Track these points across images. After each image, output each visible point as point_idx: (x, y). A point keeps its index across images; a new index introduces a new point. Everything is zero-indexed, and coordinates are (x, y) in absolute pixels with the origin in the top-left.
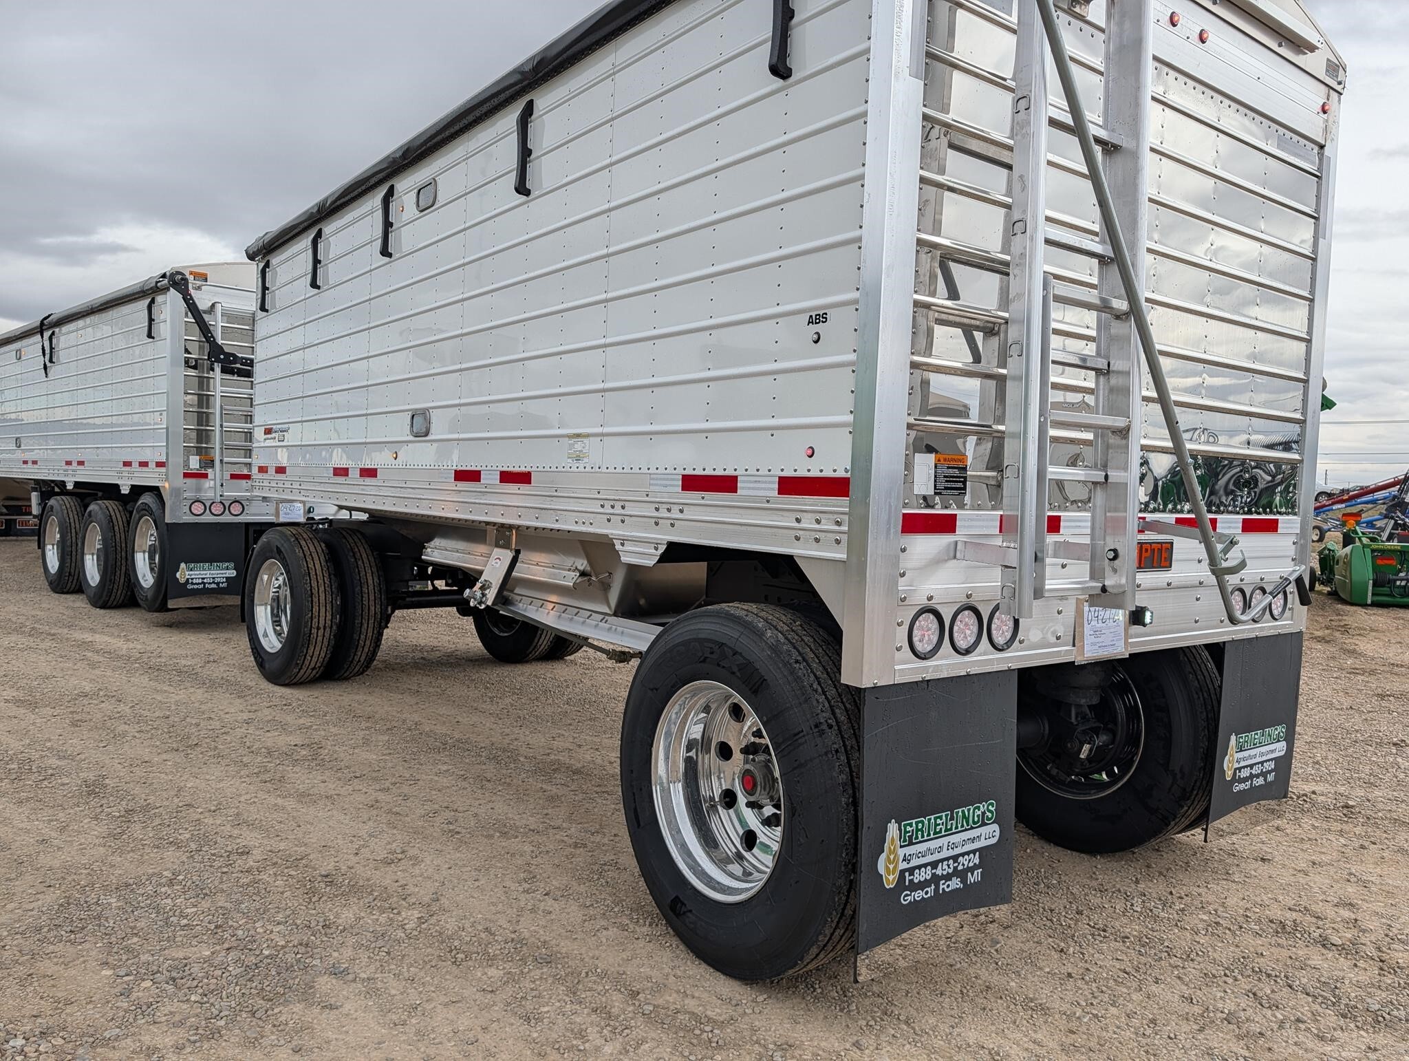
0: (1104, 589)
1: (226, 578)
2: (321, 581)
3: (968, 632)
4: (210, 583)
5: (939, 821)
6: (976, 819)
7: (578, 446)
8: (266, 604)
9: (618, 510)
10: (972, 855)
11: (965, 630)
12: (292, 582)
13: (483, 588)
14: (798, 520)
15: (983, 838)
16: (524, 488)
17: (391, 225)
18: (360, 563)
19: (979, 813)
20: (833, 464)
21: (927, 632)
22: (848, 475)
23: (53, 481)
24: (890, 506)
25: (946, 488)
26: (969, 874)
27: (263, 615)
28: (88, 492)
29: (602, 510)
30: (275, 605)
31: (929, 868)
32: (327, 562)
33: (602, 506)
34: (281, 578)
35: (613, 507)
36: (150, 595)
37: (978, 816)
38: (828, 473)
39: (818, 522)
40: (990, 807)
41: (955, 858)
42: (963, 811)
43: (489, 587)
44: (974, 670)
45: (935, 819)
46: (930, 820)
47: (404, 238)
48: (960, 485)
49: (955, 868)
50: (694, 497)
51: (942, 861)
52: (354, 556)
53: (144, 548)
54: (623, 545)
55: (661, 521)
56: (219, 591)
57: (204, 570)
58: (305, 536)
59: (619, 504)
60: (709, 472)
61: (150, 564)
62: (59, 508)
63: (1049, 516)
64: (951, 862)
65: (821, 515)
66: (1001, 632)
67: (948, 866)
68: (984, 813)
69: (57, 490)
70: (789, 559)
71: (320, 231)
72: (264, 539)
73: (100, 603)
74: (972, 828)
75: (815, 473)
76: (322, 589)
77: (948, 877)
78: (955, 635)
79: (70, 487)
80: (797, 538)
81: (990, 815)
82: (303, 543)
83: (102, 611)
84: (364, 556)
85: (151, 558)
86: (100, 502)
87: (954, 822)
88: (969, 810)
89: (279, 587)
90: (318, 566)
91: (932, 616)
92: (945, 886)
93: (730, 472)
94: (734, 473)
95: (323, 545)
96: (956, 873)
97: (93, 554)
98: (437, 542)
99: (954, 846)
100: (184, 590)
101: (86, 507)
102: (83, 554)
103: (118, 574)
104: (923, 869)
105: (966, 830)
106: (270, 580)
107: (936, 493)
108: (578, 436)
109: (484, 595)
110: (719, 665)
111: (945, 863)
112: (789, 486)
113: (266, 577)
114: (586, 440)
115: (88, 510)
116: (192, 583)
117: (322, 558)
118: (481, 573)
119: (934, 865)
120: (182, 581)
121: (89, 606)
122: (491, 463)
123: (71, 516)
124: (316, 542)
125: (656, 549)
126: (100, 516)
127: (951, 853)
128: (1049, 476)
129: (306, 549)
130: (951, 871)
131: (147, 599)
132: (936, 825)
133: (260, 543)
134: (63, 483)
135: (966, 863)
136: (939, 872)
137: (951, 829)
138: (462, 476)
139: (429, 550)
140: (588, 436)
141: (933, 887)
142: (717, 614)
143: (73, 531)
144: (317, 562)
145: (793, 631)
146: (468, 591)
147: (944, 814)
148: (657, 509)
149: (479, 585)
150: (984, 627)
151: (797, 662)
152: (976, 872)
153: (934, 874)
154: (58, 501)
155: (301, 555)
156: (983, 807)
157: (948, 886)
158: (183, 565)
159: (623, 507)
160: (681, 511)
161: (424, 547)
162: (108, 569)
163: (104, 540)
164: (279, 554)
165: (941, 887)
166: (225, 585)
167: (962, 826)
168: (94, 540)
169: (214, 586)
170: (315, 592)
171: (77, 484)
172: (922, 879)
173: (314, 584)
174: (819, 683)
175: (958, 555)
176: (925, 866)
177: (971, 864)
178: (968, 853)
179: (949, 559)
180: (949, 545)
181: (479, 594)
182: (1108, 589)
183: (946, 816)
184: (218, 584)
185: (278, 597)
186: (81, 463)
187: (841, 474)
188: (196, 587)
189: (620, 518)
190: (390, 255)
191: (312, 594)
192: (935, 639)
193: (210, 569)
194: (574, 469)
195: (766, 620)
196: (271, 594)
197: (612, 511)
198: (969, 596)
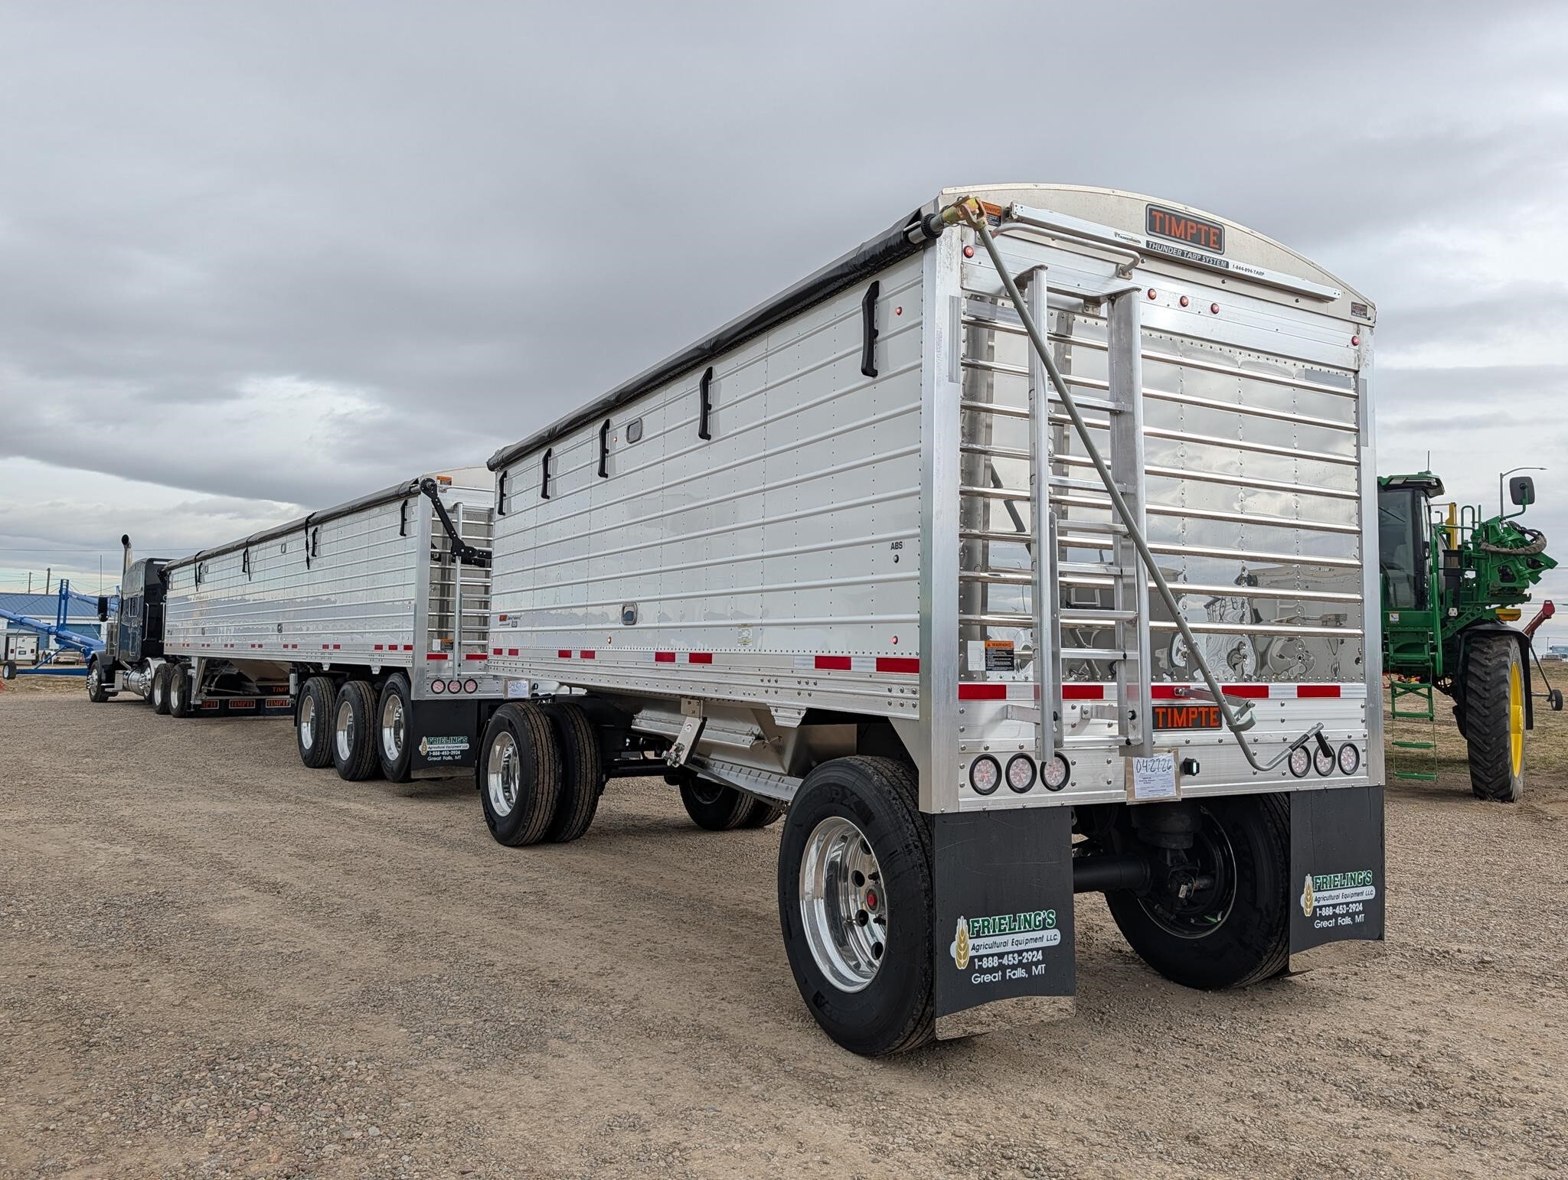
0: (1128, 742)
1: (461, 751)
2: (546, 751)
3: (1023, 775)
4: (447, 756)
5: (1003, 921)
6: (1038, 923)
7: (745, 634)
8: (498, 773)
9: (773, 684)
10: (1035, 952)
11: (1021, 774)
12: (521, 752)
13: (677, 750)
14: (890, 690)
15: (1045, 938)
16: (707, 667)
17: (607, 451)
18: (579, 734)
19: (1040, 918)
20: (908, 650)
21: (986, 774)
22: (918, 657)
23: (309, 663)
24: (948, 679)
25: (996, 666)
26: (1034, 967)
27: (495, 782)
28: (342, 673)
29: (762, 684)
30: (505, 773)
31: (996, 957)
32: (551, 733)
33: (762, 681)
34: (511, 749)
35: (769, 681)
36: (395, 767)
37: (1039, 921)
38: (906, 656)
39: (902, 691)
40: (1051, 915)
41: (1020, 953)
42: (1025, 916)
43: (682, 750)
44: (1030, 805)
45: (1000, 919)
46: (994, 920)
47: (616, 463)
48: (1009, 664)
49: (1020, 961)
50: (823, 673)
51: (1008, 953)
52: (574, 728)
53: (390, 724)
54: (776, 711)
55: (802, 692)
56: (454, 763)
57: (442, 743)
58: (532, 710)
59: (773, 679)
60: (833, 654)
61: (395, 738)
62: (315, 689)
63: (1063, 686)
64: (1016, 955)
65: (904, 687)
66: (1055, 776)
67: (1014, 958)
68: (1044, 919)
69: (312, 671)
70: (885, 720)
71: (550, 451)
72: (498, 713)
73: (349, 776)
74: (1034, 930)
75: (898, 656)
76: (546, 758)
77: (1014, 967)
78: (1011, 777)
79: (326, 668)
80: (890, 704)
81: (1051, 922)
82: (531, 717)
83: (351, 783)
84: (583, 727)
85: (397, 733)
86: (352, 682)
87: (1017, 924)
88: (1030, 916)
89: (509, 756)
90: (543, 738)
91: (990, 763)
92: (1011, 974)
93: (846, 654)
94: (848, 655)
95: (548, 719)
96: (1021, 964)
97: (344, 731)
98: (644, 713)
99: (1019, 943)
100: (425, 762)
101: (338, 687)
102: (336, 731)
103: (366, 748)
104: (990, 958)
105: (1028, 931)
106: (501, 750)
107: (987, 670)
108: (745, 625)
109: (678, 756)
110: (842, 804)
111: (1011, 955)
112: (886, 665)
113: (498, 748)
114: (751, 629)
115: (342, 690)
116: (432, 756)
117: (547, 730)
118: (676, 738)
119: (1001, 956)
120: (424, 753)
121: (340, 778)
122: (683, 648)
123: (325, 696)
124: (542, 717)
125: (799, 714)
126: (353, 695)
127: (1015, 948)
128: (1062, 656)
129: (533, 722)
130: (1016, 962)
131: (392, 771)
132: (1000, 924)
133: (494, 717)
134: (320, 665)
135: (1030, 958)
136: (1005, 961)
137: (1014, 929)
138: (661, 657)
139: (637, 720)
140: (751, 625)
141: (1000, 973)
142: (841, 764)
143: (327, 709)
144: (543, 734)
145: (895, 776)
146: (665, 752)
147: (1007, 916)
148: (799, 683)
149: (674, 747)
150: (1037, 772)
151: (894, 799)
152: (1040, 967)
153: (1000, 964)
154: (314, 682)
155: (529, 727)
156: (1043, 914)
157: (1014, 974)
158: (424, 739)
159: (776, 681)
160: (815, 684)
161: (633, 718)
162: (357, 746)
163: (355, 717)
164: (510, 726)
165: (1008, 974)
166: (460, 757)
167: (1025, 928)
168: (347, 716)
169: (450, 758)
170: (541, 760)
171: (333, 666)
172: (990, 966)
173: (540, 754)
174: (910, 815)
175: (1009, 716)
176: (993, 955)
177: (1035, 959)
178: (1032, 950)
179: (1002, 720)
180: (1003, 708)
181: (674, 755)
182: (1132, 742)
183: (1010, 918)
184: (453, 756)
185: (508, 766)
186: (337, 647)
187: (914, 656)
188: (435, 759)
189: (774, 690)
190: (606, 476)
191: (538, 762)
192: (993, 780)
193: (447, 743)
194: (742, 651)
195: (875, 768)
196: (503, 763)
197: (768, 684)
198: (1021, 747)
